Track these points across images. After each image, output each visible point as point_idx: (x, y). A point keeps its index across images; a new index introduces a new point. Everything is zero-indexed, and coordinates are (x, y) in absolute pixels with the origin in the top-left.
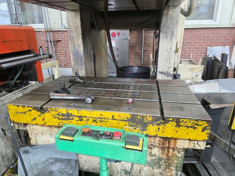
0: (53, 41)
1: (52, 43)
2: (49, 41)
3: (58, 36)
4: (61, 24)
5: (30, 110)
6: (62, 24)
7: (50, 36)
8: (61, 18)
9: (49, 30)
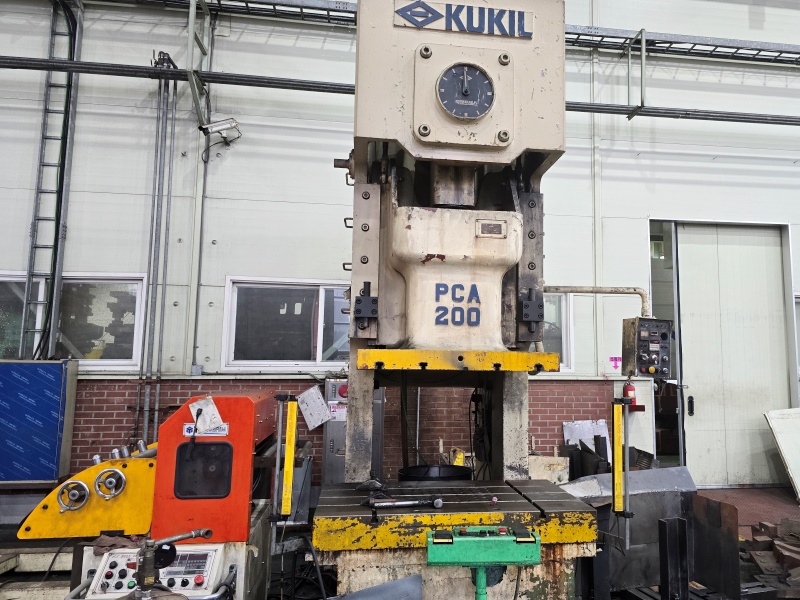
0: (160, 410)
1: (156, 414)
2: (146, 408)
3: (172, 394)
4: (190, 361)
5: (353, 525)
6: (194, 363)
7: (152, 394)
8: (195, 347)
9: (154, 378)
